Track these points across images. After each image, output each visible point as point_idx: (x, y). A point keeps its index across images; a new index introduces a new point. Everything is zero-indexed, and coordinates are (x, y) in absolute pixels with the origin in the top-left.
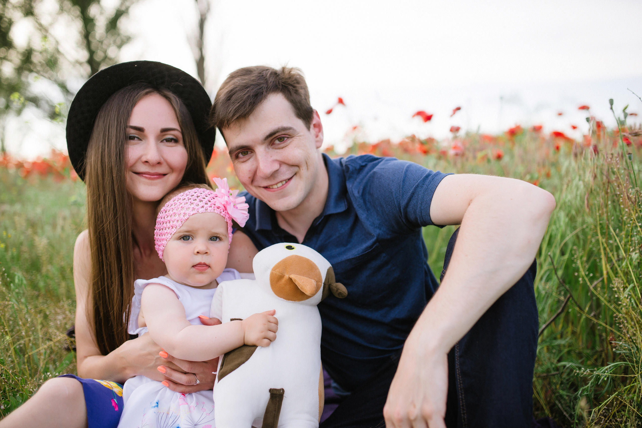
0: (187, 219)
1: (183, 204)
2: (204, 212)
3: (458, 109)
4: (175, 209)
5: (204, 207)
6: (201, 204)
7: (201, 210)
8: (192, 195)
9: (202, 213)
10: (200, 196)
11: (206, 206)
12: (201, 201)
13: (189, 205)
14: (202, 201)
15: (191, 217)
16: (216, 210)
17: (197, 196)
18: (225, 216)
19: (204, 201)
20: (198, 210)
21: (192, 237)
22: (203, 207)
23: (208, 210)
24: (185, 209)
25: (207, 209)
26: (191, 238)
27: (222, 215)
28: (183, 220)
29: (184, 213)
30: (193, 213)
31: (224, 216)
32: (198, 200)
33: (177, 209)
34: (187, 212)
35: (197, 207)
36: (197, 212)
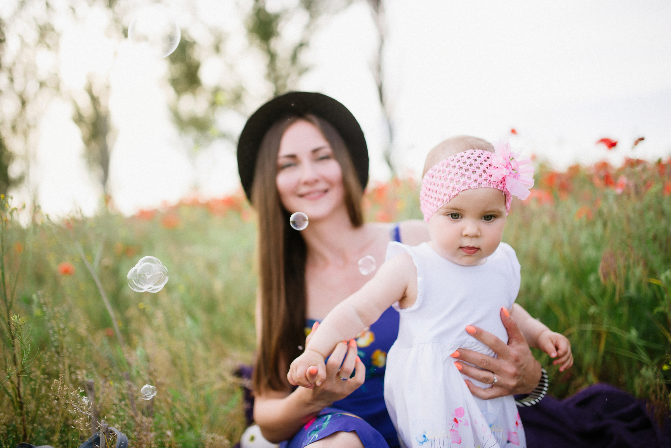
0: (456, 195)
1: (453, 174)
2: (476, 188)
3: (642, 139)
4: (443, 177)
5: (478, 181)
6: (474, 176)
7: (474, 185)
8: (464, 161)
9: (475, 188)
10: (474, 164)
11: (479, 179)
12: (474, 172)
13: (460, 177)
14: (476, 171)
15: (461, 193)
16: (491, 184)
17: (470, 164)
18: (503, 189)
19: (479, 171)
20: (469, 186)
21: (462, 215)
22: (476, 180)
23: (482, 184)
24: (455, 183)
25: (480, 183)
26: (460, 217)
27: (499, 188)
28: (451, 196)
29: (453, 187)
30: (464, 189)
31: (501, 189)
32: (470, 171)
33: (445, 179)
34: (457, 187)
35: (468, 182)
36: (468, 188)
